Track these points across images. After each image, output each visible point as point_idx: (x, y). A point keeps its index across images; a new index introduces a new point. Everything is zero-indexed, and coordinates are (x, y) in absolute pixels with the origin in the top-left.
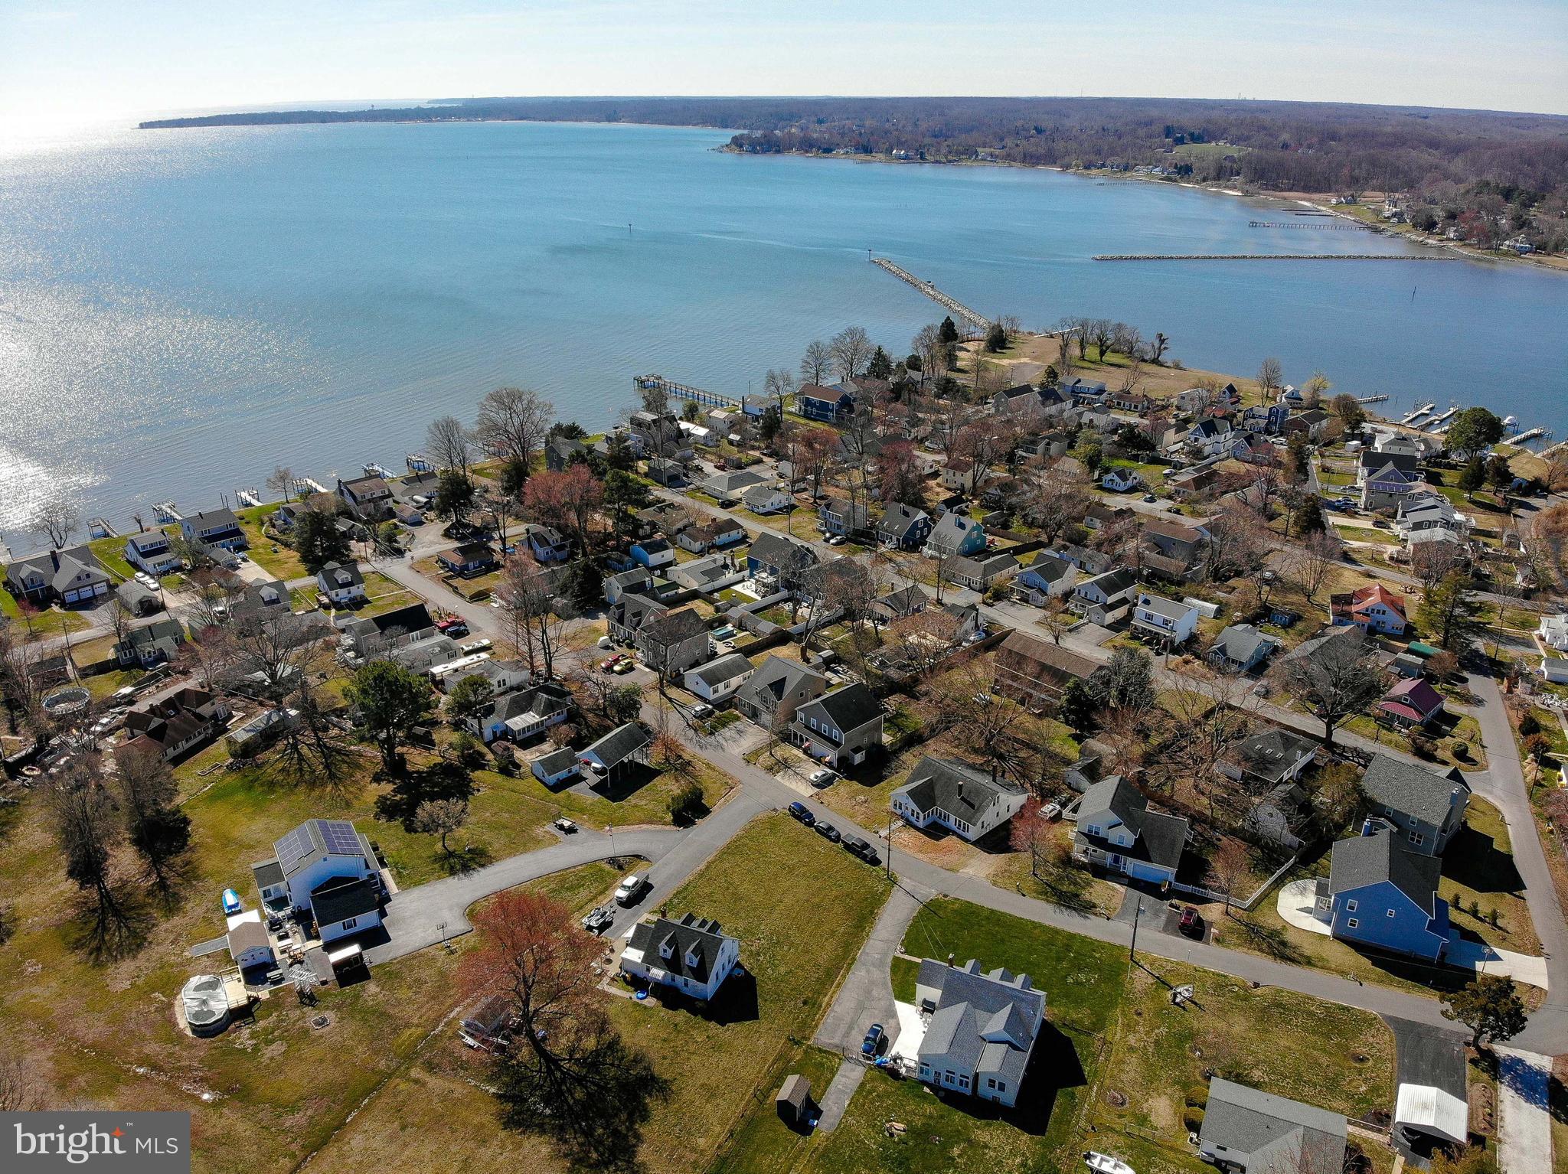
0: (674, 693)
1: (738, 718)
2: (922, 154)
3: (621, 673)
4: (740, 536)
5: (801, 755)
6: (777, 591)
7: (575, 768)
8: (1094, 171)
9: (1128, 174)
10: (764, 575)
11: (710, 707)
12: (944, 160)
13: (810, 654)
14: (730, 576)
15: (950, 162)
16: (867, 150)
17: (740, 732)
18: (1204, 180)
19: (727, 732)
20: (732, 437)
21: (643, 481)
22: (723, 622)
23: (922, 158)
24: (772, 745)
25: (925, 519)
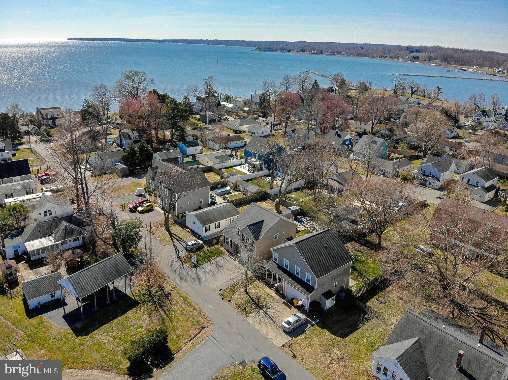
0: (176, 230)
1: (220, 254)
2: (322, 52)
3: (142, 212)
4: (243, 145)
5: (272, 293)
6: (262, 170)
7: (58, 294)
8: (383, 58)
9: (396, 59)
10: (254, 159)
11: (201, 242)
12: (330, 54)
13: (282, 208)
14: (233, 161)
15: (332, 55)
16: (303, 51)
17: (219, 267)
18: (424, 61)
19: (208, 267)
20: (246, 109)
21: (197, 122)
22: (225, 185)
23: (322, 53)
24: (248, 281)
25: (350, 139)
